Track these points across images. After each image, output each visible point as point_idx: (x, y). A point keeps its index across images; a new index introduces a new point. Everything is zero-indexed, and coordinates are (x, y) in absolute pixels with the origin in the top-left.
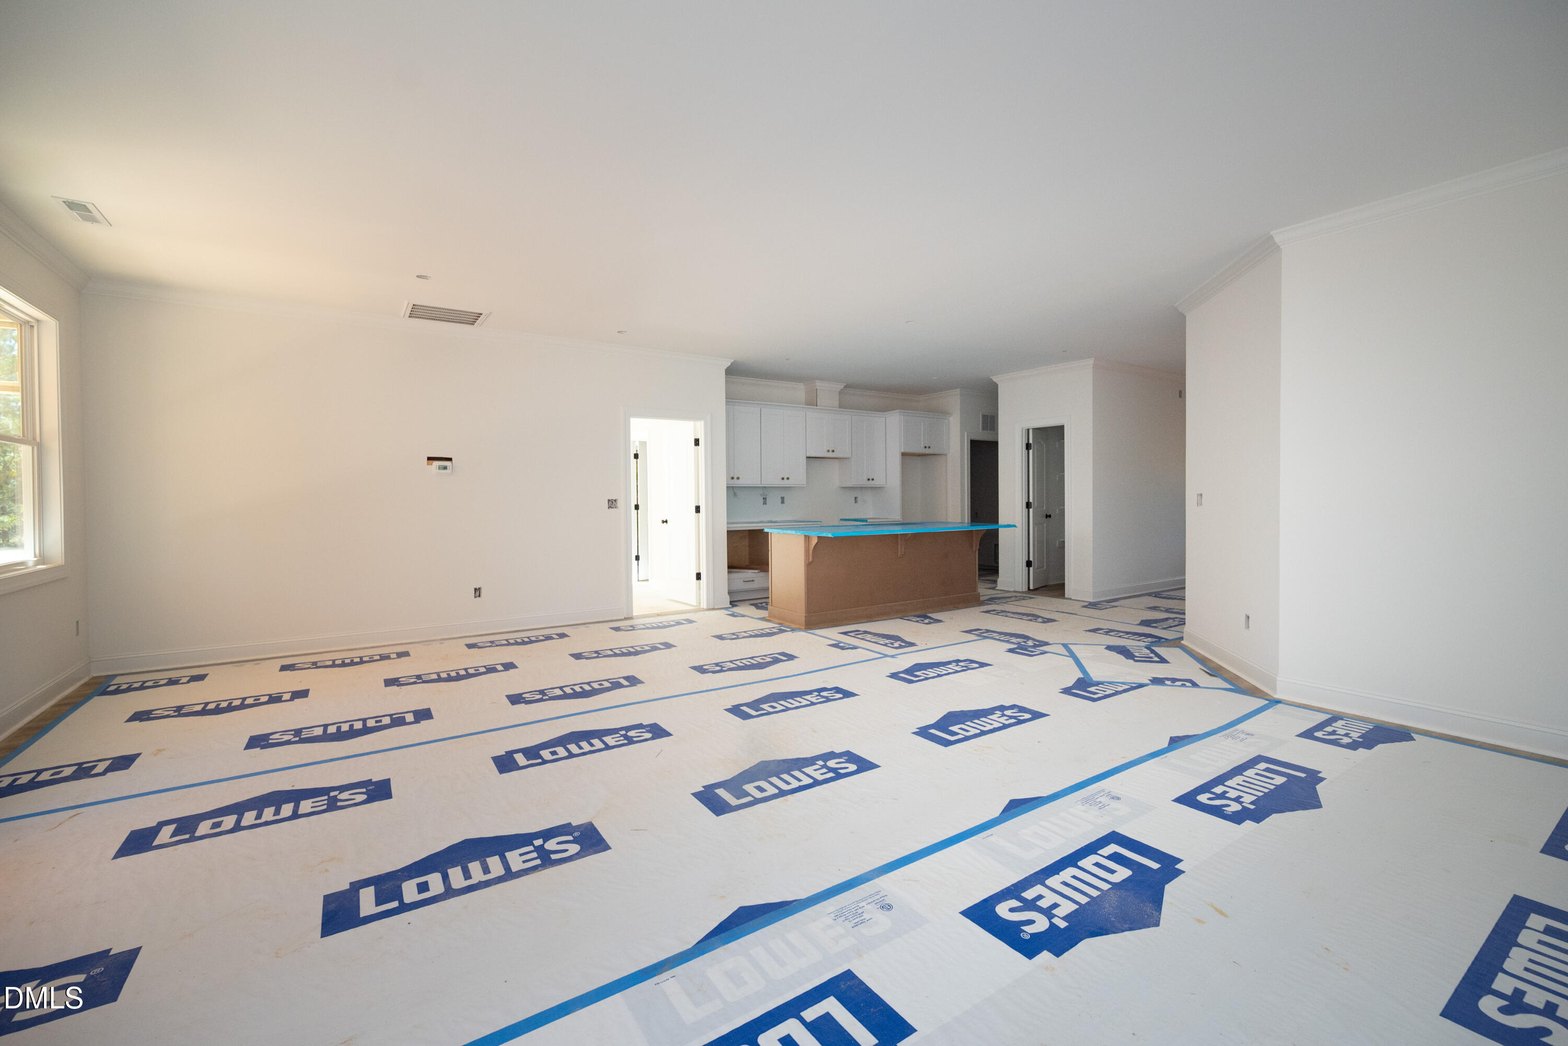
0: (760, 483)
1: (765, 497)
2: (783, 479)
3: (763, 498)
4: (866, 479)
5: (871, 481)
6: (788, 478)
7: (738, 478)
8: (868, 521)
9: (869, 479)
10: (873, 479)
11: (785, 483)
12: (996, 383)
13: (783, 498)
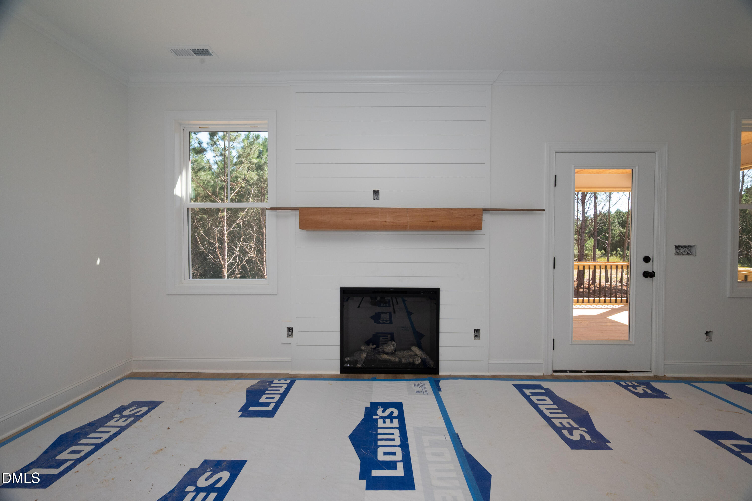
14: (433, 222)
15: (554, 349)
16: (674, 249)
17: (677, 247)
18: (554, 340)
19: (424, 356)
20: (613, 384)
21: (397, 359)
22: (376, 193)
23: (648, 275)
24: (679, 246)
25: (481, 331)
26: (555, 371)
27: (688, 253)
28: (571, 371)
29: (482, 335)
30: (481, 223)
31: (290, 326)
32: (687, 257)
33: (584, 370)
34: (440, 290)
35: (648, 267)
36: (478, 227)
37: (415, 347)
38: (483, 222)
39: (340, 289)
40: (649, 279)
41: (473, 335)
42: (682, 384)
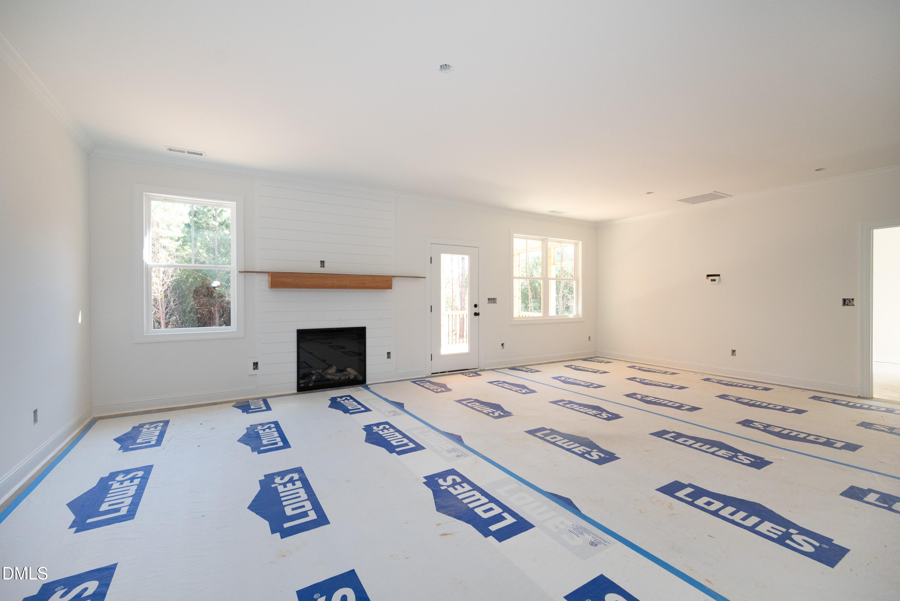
14: (363, 284)
15: (431, 360)
16: (487, 300)
17: (489, 299)
18: (431, 355)
19: (356, 373)
20: (460, 375)
21: (337, 378)
22: (322, 263)
23: (476, 314)
24: (490, 298)
25: (391, 353)
26: (432, 374)
27: (494, 303)
28: (441, 373)
29: (392, 356)
30: (391, 285)
31: (256, 361)
32: (493, 304)
33: (447, 371)
34: (366, 328)
35: (476, 310)
36: (390, 287)
37: (349, 368)
38: (393, 284)
39: (296, 331)
40: (477, 317)
41: (386, 356)
42: (491, 371)
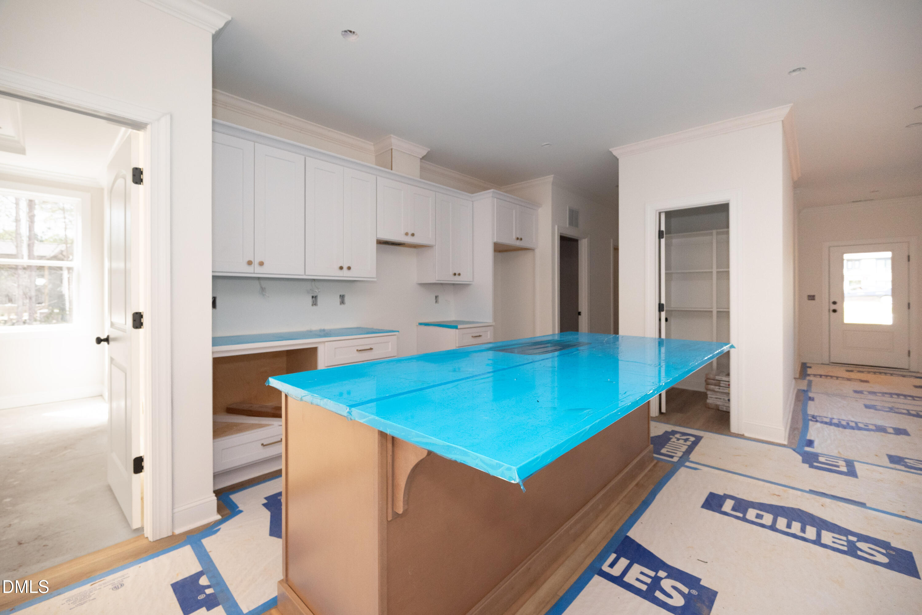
0: (303, 273)
1: (314, 295)
2: (341, 268)
3: (313, 297)
4: (451, 273)
5: (457, 276)
6: (349, 268)
7: (261, 264)
8: (459, 327)
9: (455, 274)
10: (459, 274)
11: (345, 275)
12: (616, 158)
13: (342, 297)
